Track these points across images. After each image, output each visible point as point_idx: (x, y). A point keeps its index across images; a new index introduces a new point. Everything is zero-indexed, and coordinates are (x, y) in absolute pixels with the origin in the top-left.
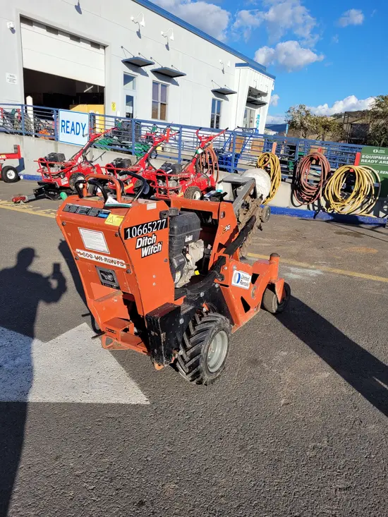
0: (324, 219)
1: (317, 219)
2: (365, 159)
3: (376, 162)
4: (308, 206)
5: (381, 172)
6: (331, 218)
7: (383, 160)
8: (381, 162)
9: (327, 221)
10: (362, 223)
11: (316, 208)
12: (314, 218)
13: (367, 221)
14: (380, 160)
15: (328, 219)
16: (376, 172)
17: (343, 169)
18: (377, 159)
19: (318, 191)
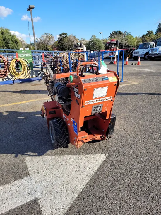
0: (18, 83)
1: (15, 83)
2: (20, 55)
3: (25, 56)
4: (3, 80)
5: (28, 60)
6: (21, 81)
7: (27, 55)
8: (26, 56)
9: (20, 83)
10: (33, 80)
11: (7, 80)
12: (13, 83)
13: (35, 79)
14: (26, 55)
15: (20, 82)
16: (26, 60)
17: (14, 60)
18: (25, 55)
19: (6, 71)
